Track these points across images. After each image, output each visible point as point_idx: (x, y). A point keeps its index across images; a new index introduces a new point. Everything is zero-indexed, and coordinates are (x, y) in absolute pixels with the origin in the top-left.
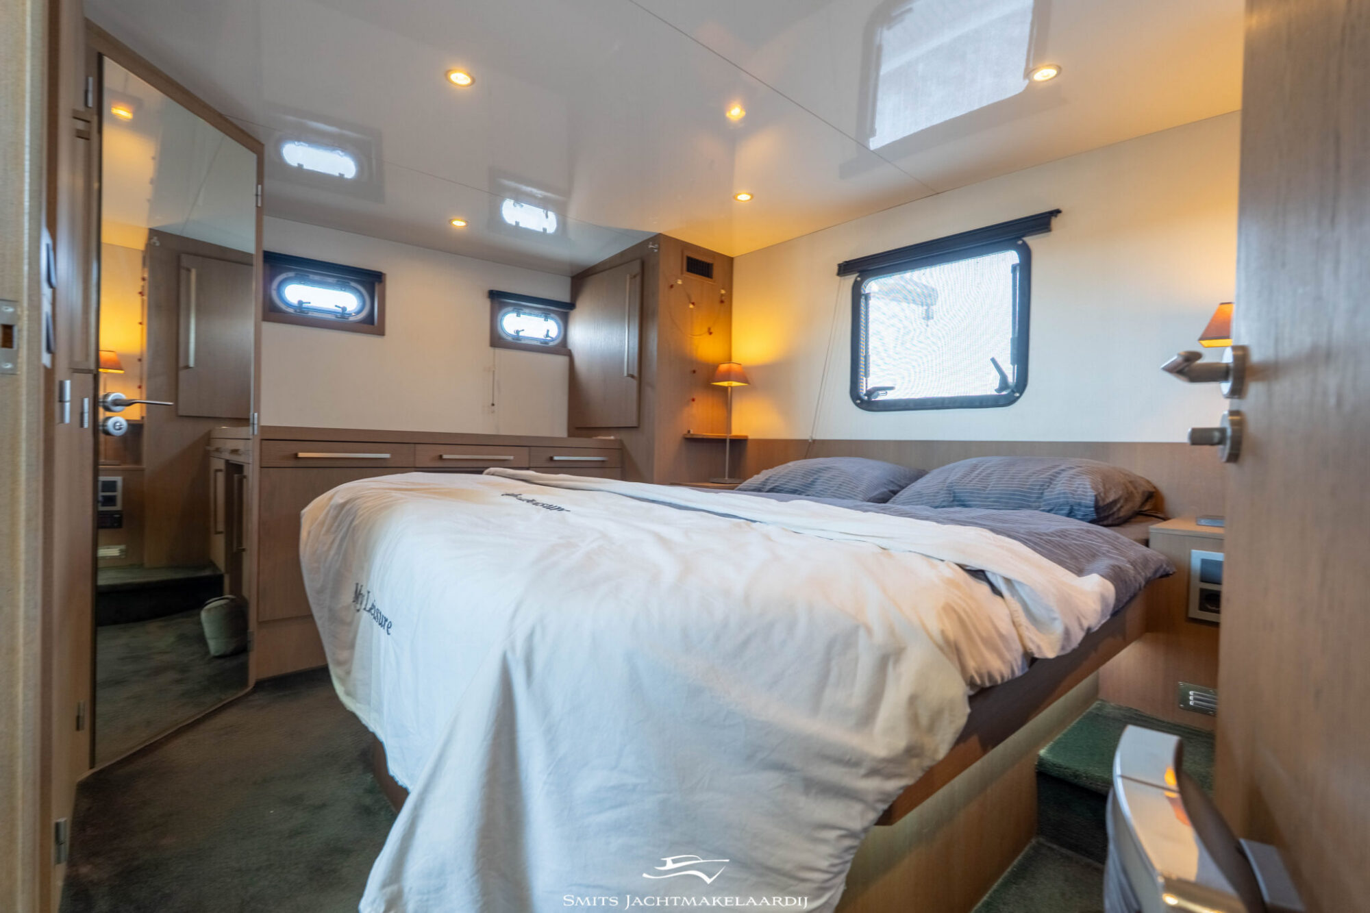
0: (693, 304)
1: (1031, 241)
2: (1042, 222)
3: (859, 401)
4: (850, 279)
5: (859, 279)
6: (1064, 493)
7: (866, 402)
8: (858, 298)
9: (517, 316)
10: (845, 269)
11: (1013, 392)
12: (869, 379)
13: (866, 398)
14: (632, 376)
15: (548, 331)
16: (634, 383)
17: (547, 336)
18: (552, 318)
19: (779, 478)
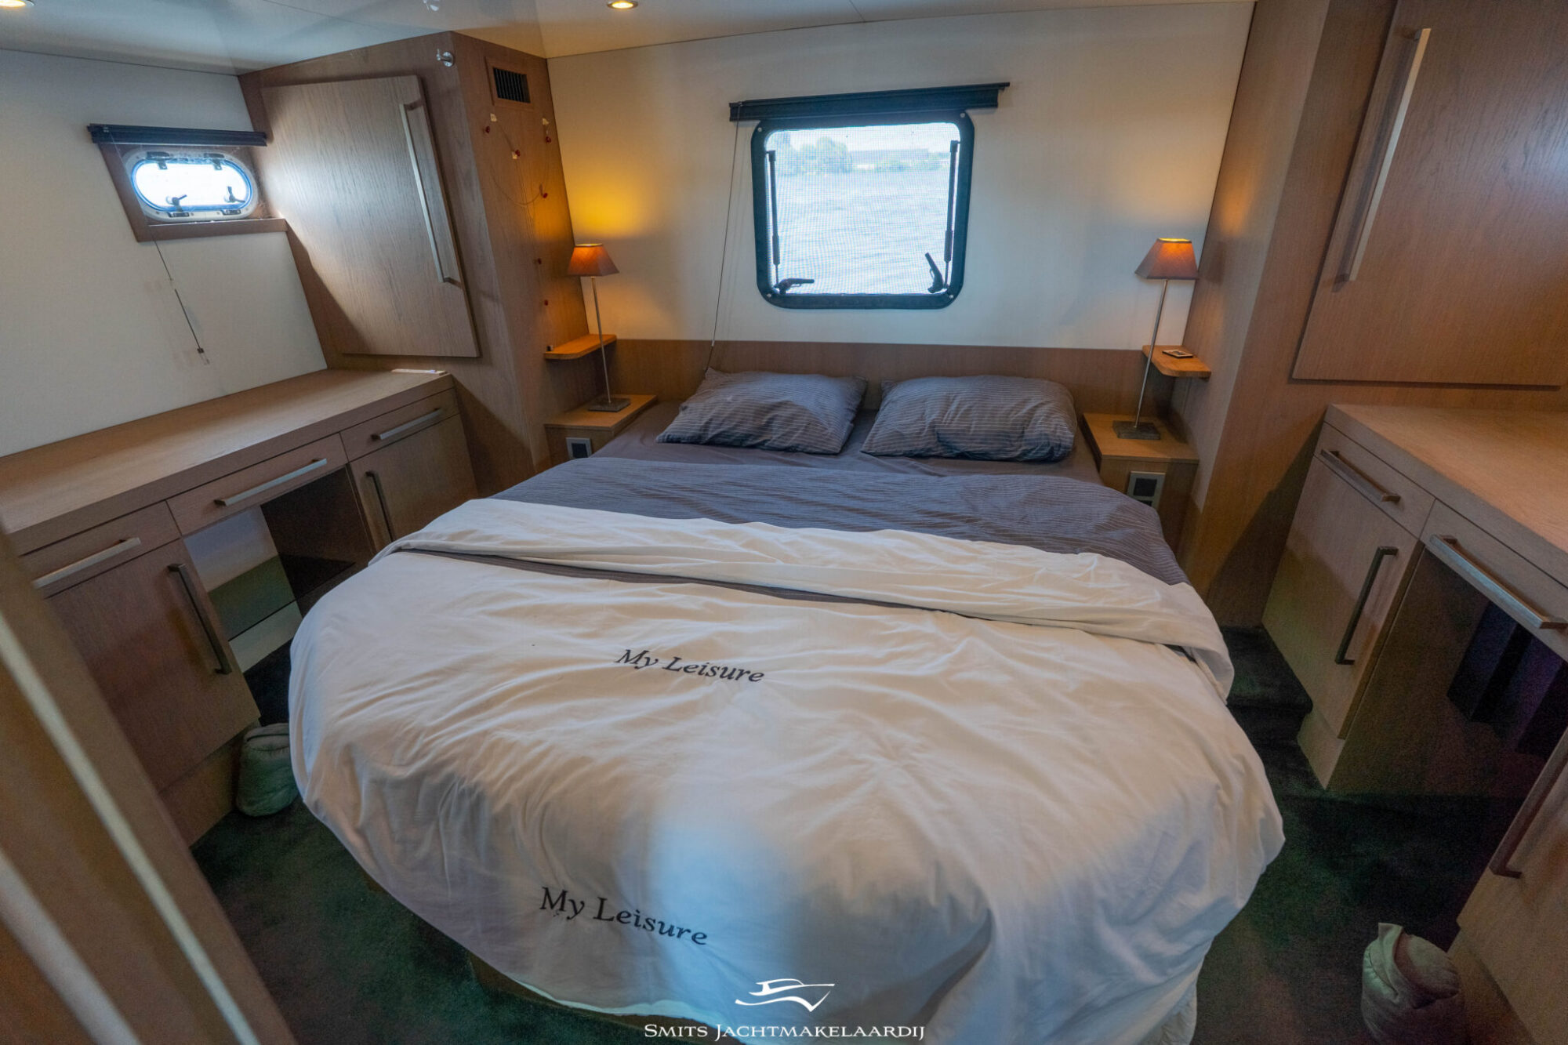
0: (517, 153)
1: (977, 116)
2: (987, 96)
3: (770, 295)
4: (748, 128)
5: (760, 129)
6: (1046, 435)
7: (780, 298)
8: (759, 156)
9: (161, 168)
10: (740, 111)
11: (948, 293)
12: (779, 266)
13: (778, 290)
14: (451, 281)
15: (230, 189)
16: (459, 293)
17: (232, 199)
18: (228, 162)
19: (724, 421)
